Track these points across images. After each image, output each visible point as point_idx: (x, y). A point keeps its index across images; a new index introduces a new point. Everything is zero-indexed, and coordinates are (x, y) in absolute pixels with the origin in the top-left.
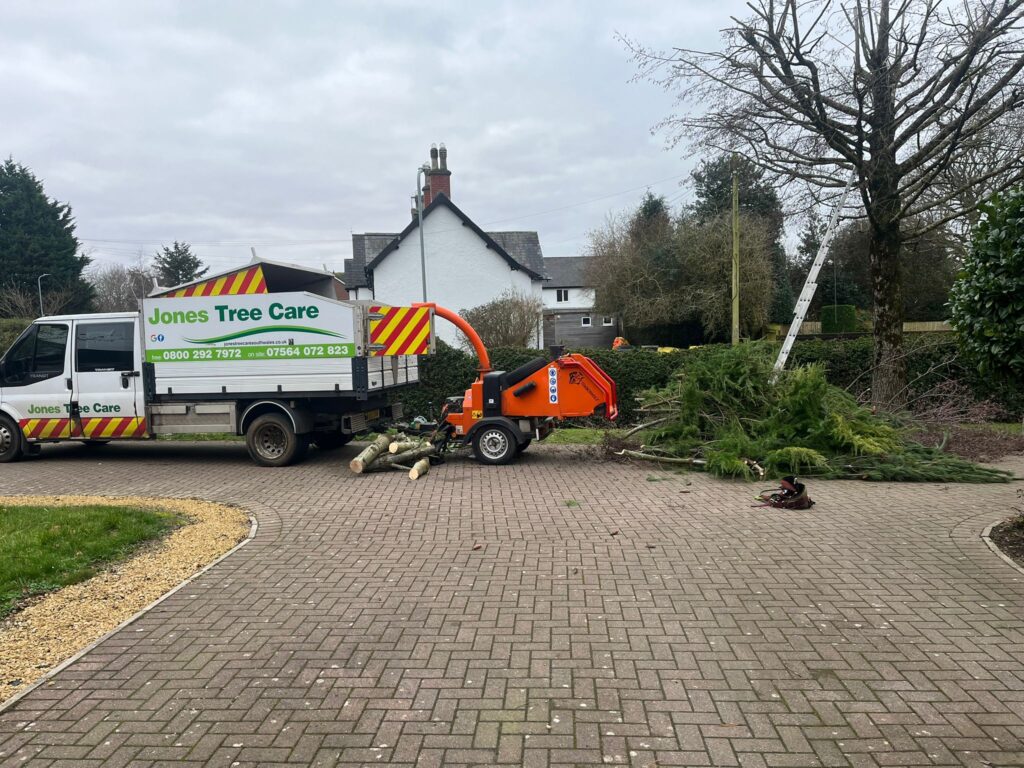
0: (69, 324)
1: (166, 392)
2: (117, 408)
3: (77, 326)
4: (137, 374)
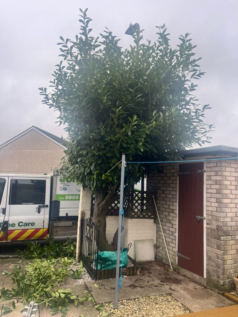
0: (6, 179)
1: (65, 215)
2: (33, 224)
3: (11, 180)
4: (47, 206)
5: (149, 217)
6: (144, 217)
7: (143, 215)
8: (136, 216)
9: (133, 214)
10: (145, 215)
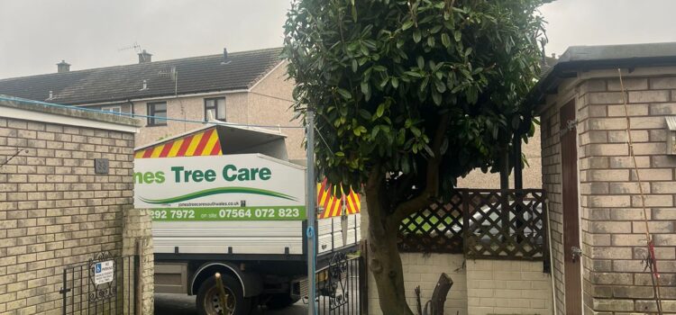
5: (529, 257)
6: (511, 257)
7: (507, 251)
8: (487, 253)
9: (479, 248)
10: (515, 252)
